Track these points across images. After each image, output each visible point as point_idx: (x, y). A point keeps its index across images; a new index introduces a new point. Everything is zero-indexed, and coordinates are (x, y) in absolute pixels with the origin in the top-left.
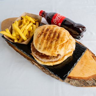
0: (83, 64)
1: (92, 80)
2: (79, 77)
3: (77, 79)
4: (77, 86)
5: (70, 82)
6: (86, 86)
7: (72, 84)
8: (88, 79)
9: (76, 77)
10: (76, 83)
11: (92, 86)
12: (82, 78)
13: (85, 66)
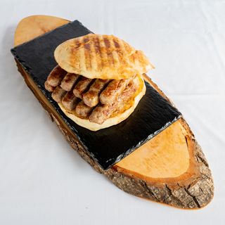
0: (158, 148)
1: (164, 187)
2: (136, 173)
3: (131, 175)
4: (126, 191)
5: (115, 178)
6: (145, 197)
8: (155, 182)
9: (129, 171)
11: (158, 201)
12: (141, 176)
13: (159, 152)
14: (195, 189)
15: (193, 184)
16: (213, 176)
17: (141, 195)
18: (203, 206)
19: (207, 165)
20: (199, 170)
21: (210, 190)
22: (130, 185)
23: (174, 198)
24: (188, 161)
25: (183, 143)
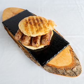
1: (63, 70)
3: (51, 66)
4: (49, 72)
5: (45, 67)
6: (57, 73)
7: (45, 70)
8: (60, 68)
9: (50, 65)
10: (49, 69)
11: (62, 75)
12: (54, 66)
13: (60, 56)
14: (75, 69)
15: (74, 67)
16: (81, 64)
17: (55, 73)
18: (78, 75)
19: (78, 60)
20: (76, 62)
21: (80, 69)
22: (51, 69)
23: (67, 73)
24: (71, 59)
25: (69, 52)
